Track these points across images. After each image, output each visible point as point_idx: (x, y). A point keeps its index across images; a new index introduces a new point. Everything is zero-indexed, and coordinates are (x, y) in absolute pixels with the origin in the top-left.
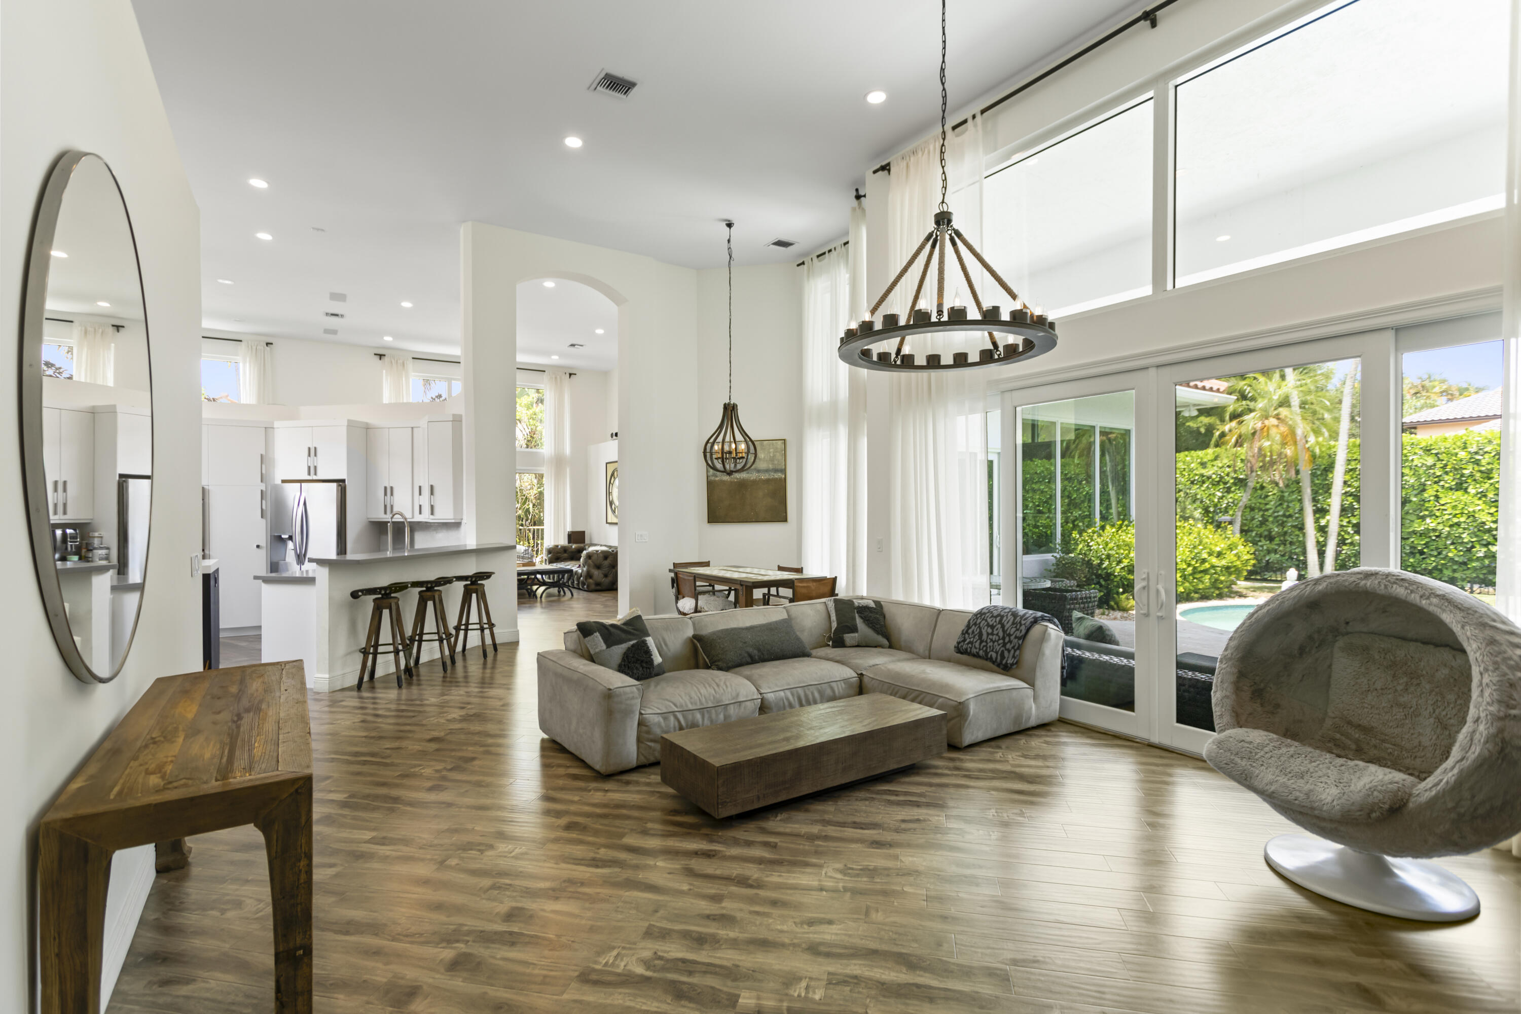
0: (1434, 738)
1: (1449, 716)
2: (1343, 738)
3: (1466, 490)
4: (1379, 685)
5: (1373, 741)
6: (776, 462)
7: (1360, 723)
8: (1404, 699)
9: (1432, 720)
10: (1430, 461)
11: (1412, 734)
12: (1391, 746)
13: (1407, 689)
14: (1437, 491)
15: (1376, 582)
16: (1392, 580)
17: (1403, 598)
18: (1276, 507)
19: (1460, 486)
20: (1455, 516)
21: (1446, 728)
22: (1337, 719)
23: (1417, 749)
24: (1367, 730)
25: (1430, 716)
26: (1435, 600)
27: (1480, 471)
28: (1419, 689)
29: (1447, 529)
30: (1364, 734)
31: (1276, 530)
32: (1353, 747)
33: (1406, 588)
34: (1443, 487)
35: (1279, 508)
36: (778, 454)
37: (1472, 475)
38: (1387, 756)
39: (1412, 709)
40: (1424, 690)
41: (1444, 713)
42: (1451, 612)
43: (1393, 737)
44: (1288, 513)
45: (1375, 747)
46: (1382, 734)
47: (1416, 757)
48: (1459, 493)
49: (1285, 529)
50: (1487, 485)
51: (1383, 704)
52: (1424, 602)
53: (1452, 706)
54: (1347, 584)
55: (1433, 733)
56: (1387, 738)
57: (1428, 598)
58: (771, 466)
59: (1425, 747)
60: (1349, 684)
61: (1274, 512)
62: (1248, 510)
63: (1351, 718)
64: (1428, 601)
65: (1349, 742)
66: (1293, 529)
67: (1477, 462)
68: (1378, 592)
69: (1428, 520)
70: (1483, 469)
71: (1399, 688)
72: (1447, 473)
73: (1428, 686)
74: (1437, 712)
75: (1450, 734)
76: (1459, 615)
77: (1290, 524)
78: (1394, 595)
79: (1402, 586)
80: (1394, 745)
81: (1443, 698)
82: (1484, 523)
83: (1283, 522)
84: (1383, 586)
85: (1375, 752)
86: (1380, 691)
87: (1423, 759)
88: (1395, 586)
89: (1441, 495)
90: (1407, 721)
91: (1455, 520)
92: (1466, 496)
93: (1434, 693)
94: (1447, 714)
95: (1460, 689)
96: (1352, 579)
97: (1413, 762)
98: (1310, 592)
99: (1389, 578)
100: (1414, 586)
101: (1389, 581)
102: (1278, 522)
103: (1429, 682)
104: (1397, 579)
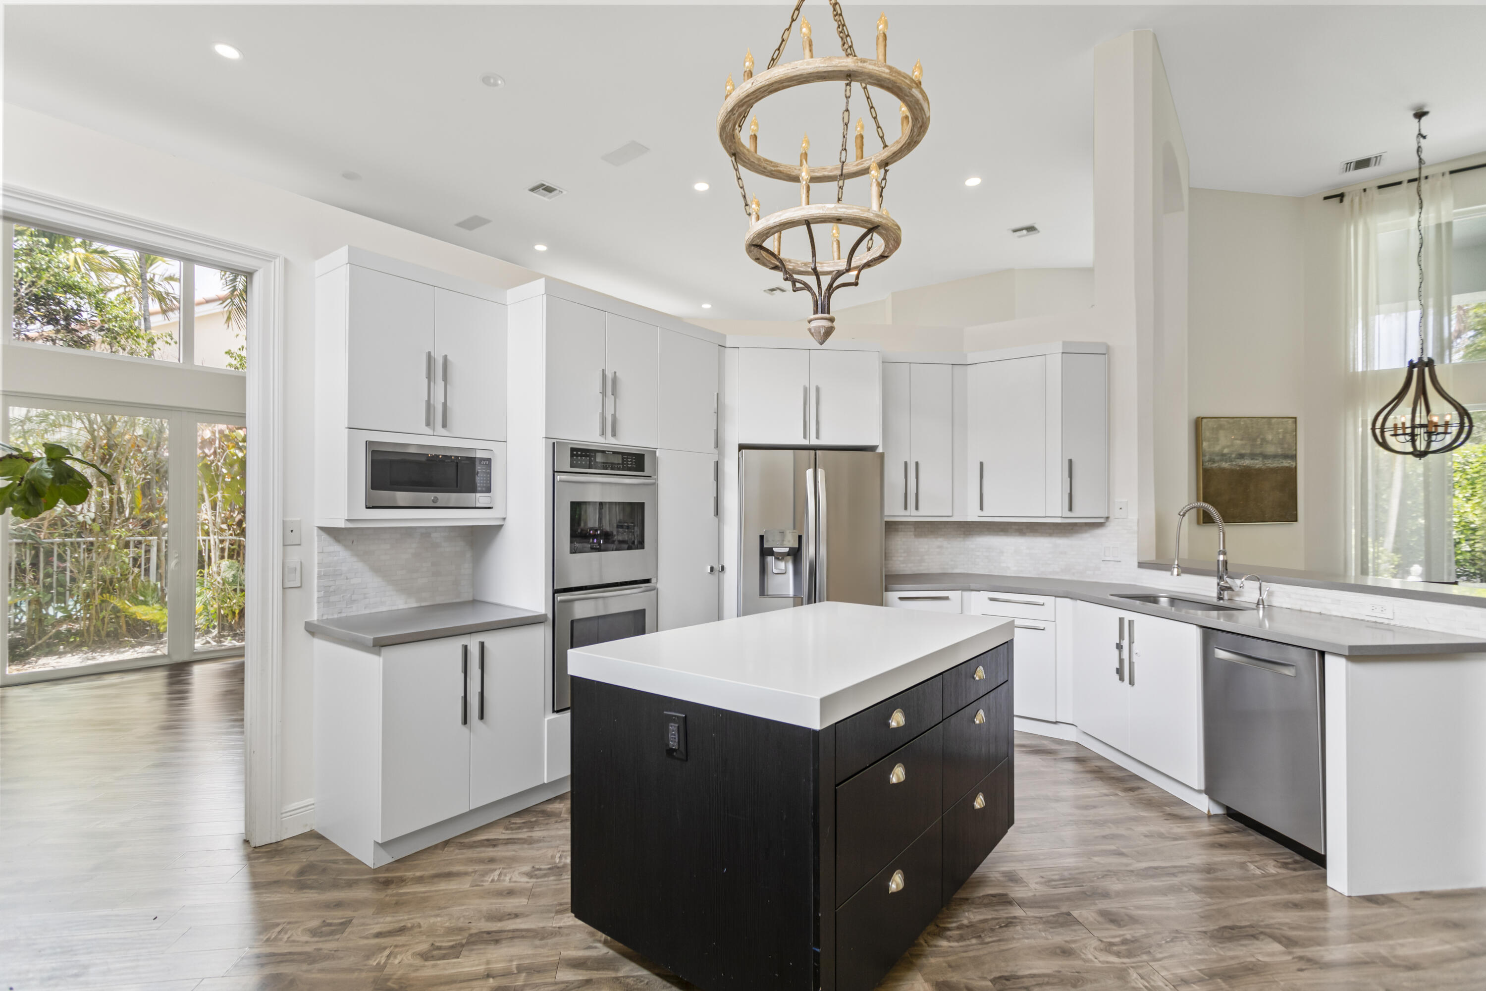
6: (1286, 446)
36: (1288, 436)
58: (1280, 451)
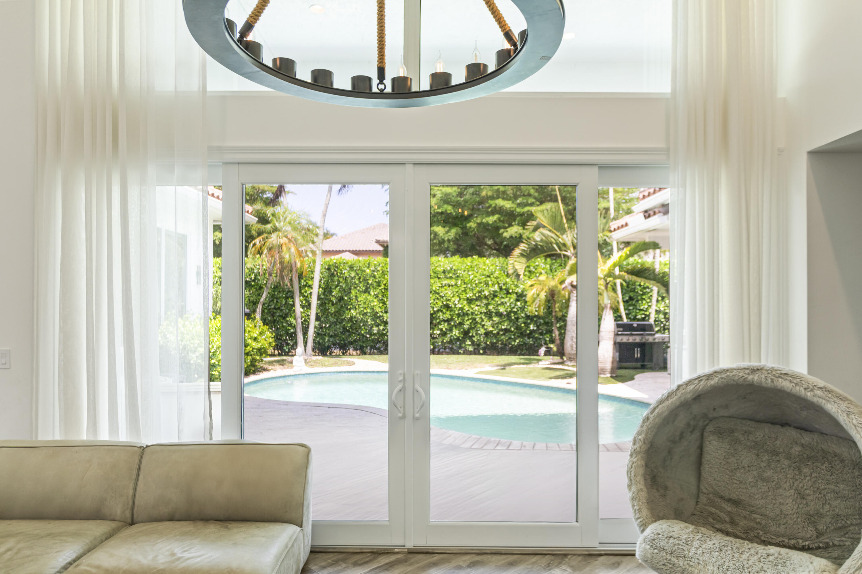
0: (795, 507)
1: (805, 487)
2: (717, 511)
3: (369, 293)
4: (745, 463)
5: (744, 513)
7: (731, 497)
8: (769, 473)
9: (792, 491)
10: (353, 274)
11: (774, 504)
12: (760, 517)
13: (769, 466)
14: (356, 293)
15: (763, 376)
16: (777, 375)
17: (789, 390)
18: (270, 302)
19: (367, 291)
20: (365, 308)
21: (803, 498)
22: (711, 495)
23: (779, 517)
24: (736, 503)
25: (791, 488)
26: (819, 392)
27: (376, 282)
28: (779, 465)
29: (362, 316)
30: (736, 507)
31: (269, 318)
32: (727, 519)
33: (791, 382)
34: (359, 290)
35: (271, 303)
37: (372, 284)
38: (755, 526)
39: (774, 483)
40: (783, 466)
41: (801, 485)
42: (835, 402)
43: (759, 508)
44: (277, 307)
45: (745, 517)
46: (750, 505)
47: (780, 525)
48: (367, 294)
49: (275, 318)
50: (378, 290)
51: (750, 480)
52: (809, 394)
53: (808, 478)
54: (736, 378)
55: (794, 502)
56: (754, 509)
57: (812, 390)
59: (786, 516)
60: (720, 463)
61: (268, 306)
62: (251, 304)
63: (722, 494)
64: (812, 393)
65: (722, 515)
66: (280, 318)
67: (374, 277)
68: (764, 385)
69: (352, 311)
70: (377, 280)
71: (763, 465)
72: (360, 282)
73: (786, 462)
74: (795, 485)
75: (807, 503)
76: (844, 405)
77: (278, 314)
78: (779, 387)
79: (786, 380)
80: (761, 515)
81: (800, 472)
82: (377, 313)
83: (274, 313)
84: (770, 381)
85: (745, 522)
86: (747, 469)
87: (786, 525)
88: (780, 380)
89: (358, 296)
90: (770, 494)
91: (365, 311)
92: (369, 296)
93: (792, 468)
94: (804, 486)
95: (813, 463)
96: (741, 374)
97: (778, 529)
98: (704, 387)
99: (774, 373)
100: (798, 380)
101: (774, 375)
102: (270, 312)
103: (787, 459)
104: (781, 374)
